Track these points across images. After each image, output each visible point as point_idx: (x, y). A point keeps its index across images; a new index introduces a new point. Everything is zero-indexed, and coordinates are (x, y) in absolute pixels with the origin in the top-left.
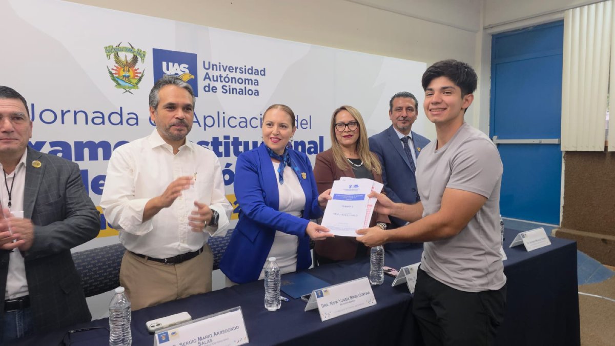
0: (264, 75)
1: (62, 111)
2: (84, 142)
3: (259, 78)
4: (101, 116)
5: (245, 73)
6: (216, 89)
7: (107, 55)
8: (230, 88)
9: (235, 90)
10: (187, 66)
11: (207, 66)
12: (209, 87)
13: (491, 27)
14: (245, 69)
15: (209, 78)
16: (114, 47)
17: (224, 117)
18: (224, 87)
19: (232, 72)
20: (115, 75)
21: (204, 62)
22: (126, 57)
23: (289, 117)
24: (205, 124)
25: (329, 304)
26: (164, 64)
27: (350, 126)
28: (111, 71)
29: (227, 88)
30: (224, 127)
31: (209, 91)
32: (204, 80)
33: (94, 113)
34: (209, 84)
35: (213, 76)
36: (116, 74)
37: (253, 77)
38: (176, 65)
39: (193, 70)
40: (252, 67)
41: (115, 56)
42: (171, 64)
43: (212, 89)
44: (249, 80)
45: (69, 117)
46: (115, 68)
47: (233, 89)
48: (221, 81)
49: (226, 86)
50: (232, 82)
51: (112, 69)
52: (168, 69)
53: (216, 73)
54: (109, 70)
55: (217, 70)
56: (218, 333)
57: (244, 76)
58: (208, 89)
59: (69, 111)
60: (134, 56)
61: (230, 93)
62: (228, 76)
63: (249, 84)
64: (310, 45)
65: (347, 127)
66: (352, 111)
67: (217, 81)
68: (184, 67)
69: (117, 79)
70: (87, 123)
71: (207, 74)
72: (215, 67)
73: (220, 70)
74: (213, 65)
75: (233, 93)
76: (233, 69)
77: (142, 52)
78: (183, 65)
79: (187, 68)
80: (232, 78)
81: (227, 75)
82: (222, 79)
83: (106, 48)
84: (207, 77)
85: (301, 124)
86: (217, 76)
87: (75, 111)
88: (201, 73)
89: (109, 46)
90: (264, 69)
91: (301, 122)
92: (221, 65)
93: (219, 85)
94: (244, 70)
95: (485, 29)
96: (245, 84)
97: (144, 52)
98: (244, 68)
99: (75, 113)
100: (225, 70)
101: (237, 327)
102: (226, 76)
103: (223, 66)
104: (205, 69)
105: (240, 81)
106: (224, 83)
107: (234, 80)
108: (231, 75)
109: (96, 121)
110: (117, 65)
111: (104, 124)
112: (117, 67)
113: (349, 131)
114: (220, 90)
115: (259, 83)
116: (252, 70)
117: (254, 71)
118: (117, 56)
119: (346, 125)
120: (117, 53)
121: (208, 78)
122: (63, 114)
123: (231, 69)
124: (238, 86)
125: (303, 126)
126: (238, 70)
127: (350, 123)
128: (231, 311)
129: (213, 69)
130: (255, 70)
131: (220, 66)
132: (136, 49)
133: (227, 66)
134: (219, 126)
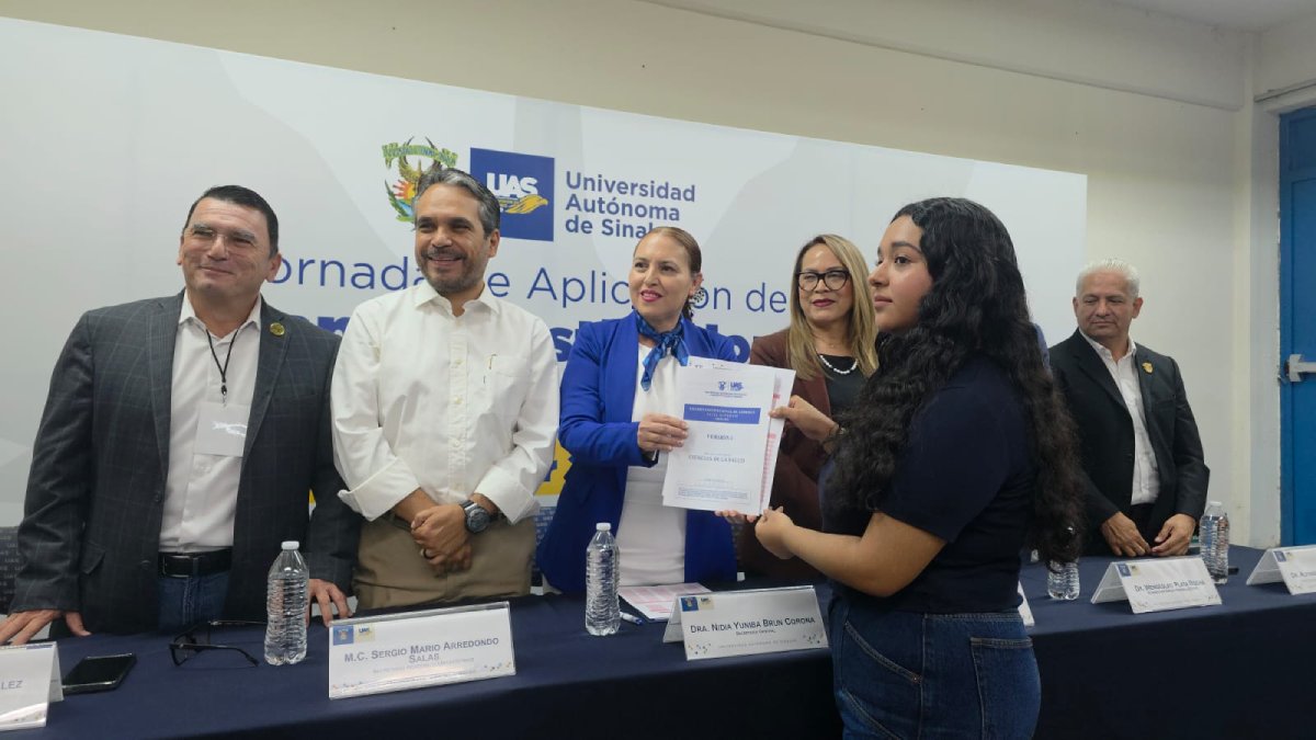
0: (693, 199)
1: (301, 261)
2: (335, 320)
3: (681, 205)
4: (368, 272)
5: (652, 196)
6: (591, 227)
7: (387, 161)
8: (618, 226)
9: (628, 230)
10: (534, 181)
11: (574, 182)
12: (576, 222)
13: (1275, 95)
14: (652, 187)
15: (577, 205)
16: (400, 145)
17: (604, 283)
18: (607, 223)
19: (625, 193)
20: (397, 197)
21: (568, 174)
22: (420, 164)
23: (682, 250)
24: (565, 295)
25: (709, 627)
26: (491, 177)
27: (827, 280)
28: (392, 189)
29: (614, 226)
30: (604, 301)
31: (576, 230)
32: (568, 208)
33: (356, 265)
34: (577, 217)
35: (586, 201)
36: (400, 195)
37: (669, 204)
38: (514, 178)
39: (546, 188)
40: (667, 184)
41: (400, 162)
42: (503, 177)
43: (583, 227)
44: (658, 209)
45: (312, 272)
46: (399, 185)
47: (625, 227)
48: (602, 212)
49: (611, 222)
50: (623, 213)
51: (394, 186)
52: (497, 187)
53: (592, 195)
54: (388, 188)
55: (593, 189)
56: (453, 646)
57: (648, 202)
58: (575, 226)
59: (312, 261)
60: (435, 161)
61: (618, 234)
62: (616, 201)
63: (658, 217)
64: (797, 138)
65: (821, 281)
66: (839, 248)
67: (593, 210)
68: (530, 184)
69: (401, 205)
70: (342, 284)
71: (574, 196)
72: (589, 183)
73: (600, 190)
74: (586, 180)
75: (624, 235)
76: (627, 188)
77: (450, 155)
78: (526, 180)
79: (535, 186)
80: (624, 206)
81: (614, 199)
82: (604, 207)
83: (385, 148)
84: (573, 202)
85: (771, 302)
86: (593, 202)
87: (323, 262)
88: (561, 193)
89: (392, 145)
90: (693, 187)
91: (772, 297)
92: (603, 179)
93: (596, 218)
94: (649, 189)
95: (1259, 101)
96: (651, 216)
97: (454, 154)
98: (649, 184)
99: (324, 265)
100: (610, 190)
101: (495, 641)
102: (610, 200)
103: (606, 182)
104: (571, 186)
105: (641, 211)
106: (607, 215)
107: (627, 209)
108: (621, 199)
109: (359, 280)
110: (402, 179)
111: (372, 287)
112: (403, 183)
113: (826, 291)
114: (598, 228)
115: (681, 214)
116: (666, 189)
117: (670, 192)
118: (403, 163)
119: (821, 276)
120: (405, 158)
121: (574, 205)
122: (302, 266)
123: (622, 187)
124: (635, 221)
125: (776, 306)
126: (637, 190)
127: (831, 272)
128: (489, 608)
129: (585, 188)
130: (674, 189)
131: (600, 181)
132: (440, 150)
133: (614, 182)
134: (593, 300)
